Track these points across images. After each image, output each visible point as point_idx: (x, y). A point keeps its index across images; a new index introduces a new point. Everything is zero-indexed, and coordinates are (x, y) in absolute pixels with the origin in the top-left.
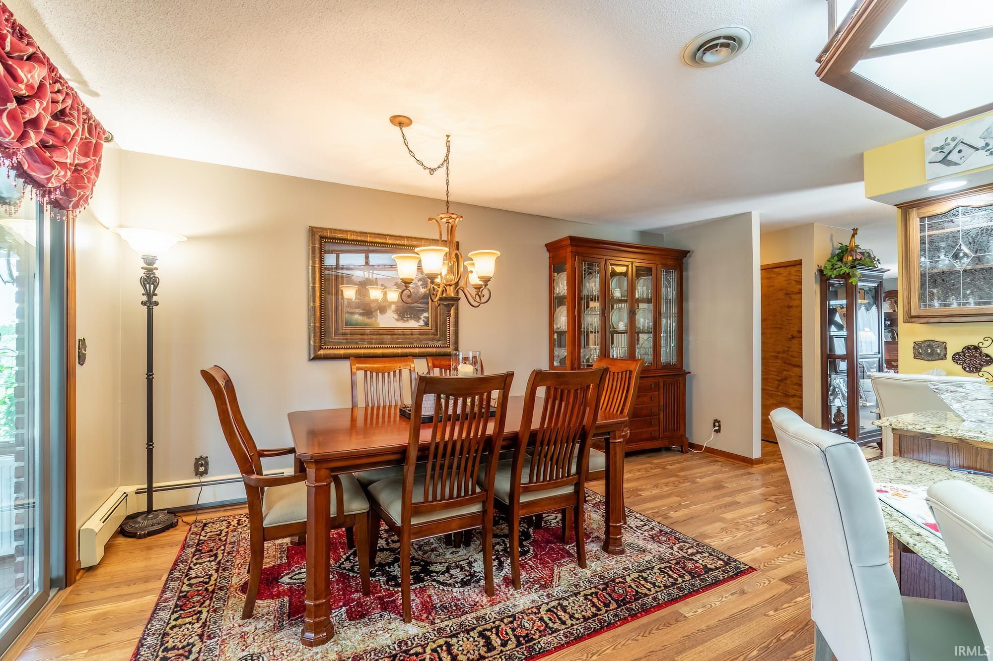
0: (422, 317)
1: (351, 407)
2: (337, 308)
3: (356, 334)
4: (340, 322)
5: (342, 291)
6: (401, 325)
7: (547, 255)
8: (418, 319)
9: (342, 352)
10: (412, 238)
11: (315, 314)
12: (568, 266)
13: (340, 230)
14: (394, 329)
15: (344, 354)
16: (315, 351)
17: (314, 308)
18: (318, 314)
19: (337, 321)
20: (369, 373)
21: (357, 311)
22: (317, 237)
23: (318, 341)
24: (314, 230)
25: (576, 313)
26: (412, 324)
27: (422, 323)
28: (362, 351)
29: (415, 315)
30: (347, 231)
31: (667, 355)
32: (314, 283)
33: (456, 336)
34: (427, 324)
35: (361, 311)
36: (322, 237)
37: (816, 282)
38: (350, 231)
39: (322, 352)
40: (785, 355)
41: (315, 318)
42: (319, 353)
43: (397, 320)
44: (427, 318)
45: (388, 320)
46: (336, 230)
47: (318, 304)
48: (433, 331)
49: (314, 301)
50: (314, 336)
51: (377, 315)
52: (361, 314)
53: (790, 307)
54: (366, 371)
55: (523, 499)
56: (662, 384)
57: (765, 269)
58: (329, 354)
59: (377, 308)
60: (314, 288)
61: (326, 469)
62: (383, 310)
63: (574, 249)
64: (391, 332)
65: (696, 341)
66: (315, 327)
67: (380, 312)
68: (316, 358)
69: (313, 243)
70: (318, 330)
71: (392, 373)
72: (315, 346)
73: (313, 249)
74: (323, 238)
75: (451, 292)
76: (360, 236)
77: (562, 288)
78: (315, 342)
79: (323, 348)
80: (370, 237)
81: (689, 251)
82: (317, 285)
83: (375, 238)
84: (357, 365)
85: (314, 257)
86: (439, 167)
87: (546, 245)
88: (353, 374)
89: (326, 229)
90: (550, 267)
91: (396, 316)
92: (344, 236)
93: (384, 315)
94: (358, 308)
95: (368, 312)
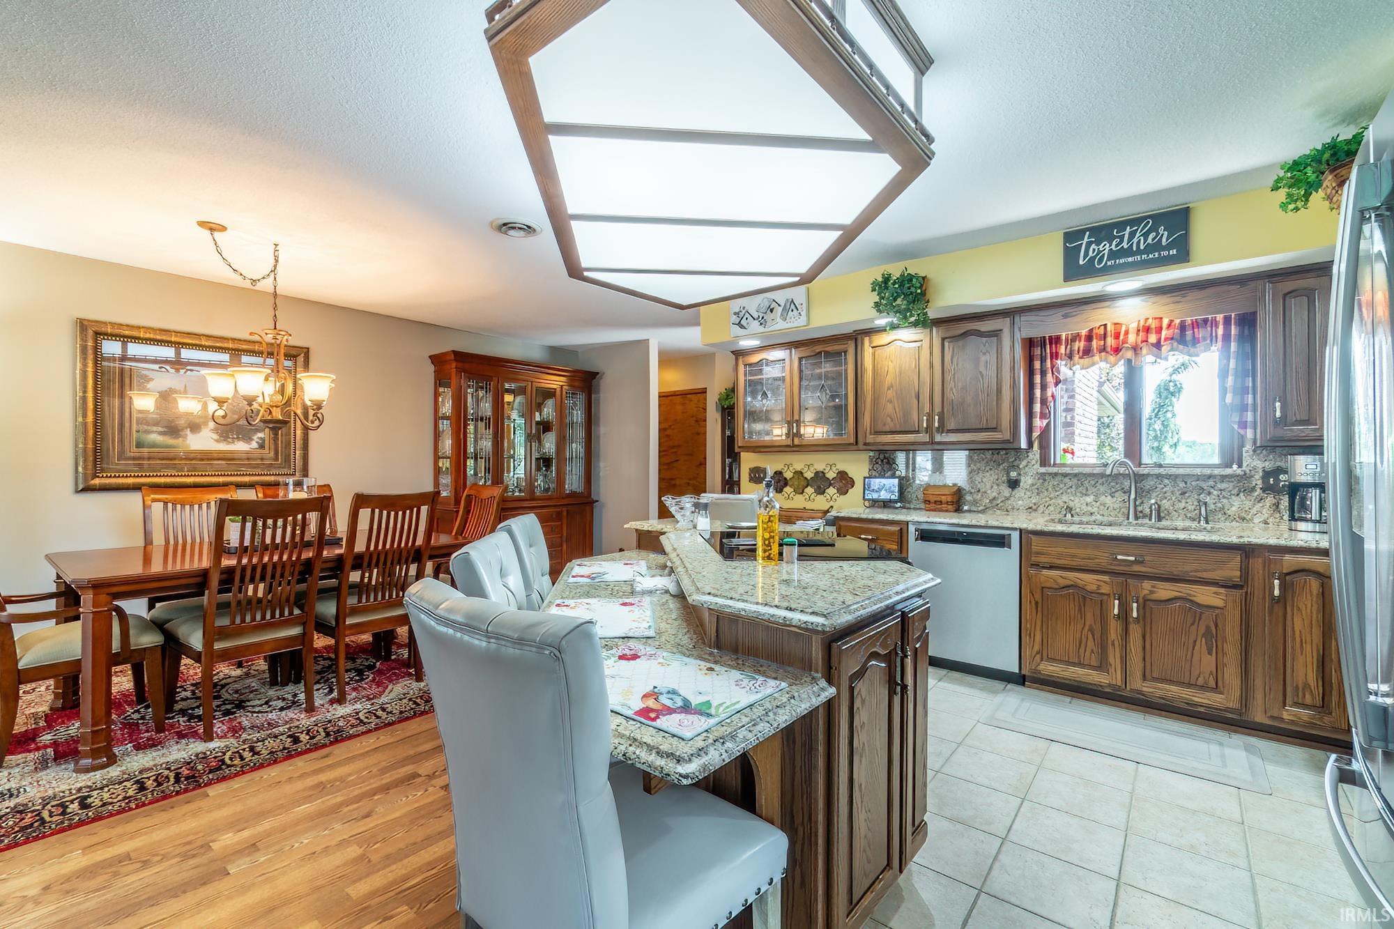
0: (255, 438)
1: (143, 545)
2: (122, 425)
3: (154, 458)
4: (127, 443)
5: (131, 398)
6: (223, 447)
7: (431, 368)
8: (248, 439)
9: (130, 481)
10: (240, 340)
11: (85, 432)
12: (454, 382)
13: (127, 326)
14: (210, 452)
15: (134, 484)
16: (85, 479)
17: (85, 424)
18: (91, 432)
19: (121, 441)
20: (170, 505)
21: (155, 429)
22: (90, 332)
23: (90, 466)
24: (85, 323)
25: (462, 436)
26: (240, 446)
27: (254, 445)
28: (162, 480)
29: (246, 437)
30: (139, 328)
31: (573, 482)
32: (85, 392)
33: (304, 461)
34: (262, 446)
35: (160, 429)
36: (97, 334)
37: (717, 410)
38: (143, 327)
39: (97, 481)
40: (695, 482)
41: (85, 438)
42: (93, 482)
43: (217, 441)
44: (263, 440)
45: (204, 441)
46: (121, 325)
47: (90, 418)
48: (272, 454)
49: (85, 416)
50: (85, 461)
51: (186, 435)
52: (161, 433)
53: (698, 434)
54: (166, 503)
55: (349, 621)
56: (565, 514)
57: (663, 396)
58: (109, 484)
59: (186, 425)
60: (84, 399)
61: (108, 594)
62: (195, 428)
63: (460, 365)
64: (207, 457)
65: (605, 469)
66: (85, 450)
67: (191, 431)
68: (88, 489)
69: (84, 340)
70: (90, 453)
71: (204, 506)
72: (85, 474)
73: (84, 350)
74: (100, 334)
75: (278, 415)
76: (160, 334)
77: (447, 408)
78: (85, 468)
79: (98, 477)
80: (176, 336)
81: (598, 373)
82: (90, 395)
83: (184, 337)
84: (152, 496)
85: (84, 359)
86: (264, 278)
87: (430, 357)
88: (145, 507)
89: (105, 323)
90: (436, 383)
91: (215, 436)
92: (135, 333)
93: (198, 435)
94: (156, 424)
95: (173, 430)
